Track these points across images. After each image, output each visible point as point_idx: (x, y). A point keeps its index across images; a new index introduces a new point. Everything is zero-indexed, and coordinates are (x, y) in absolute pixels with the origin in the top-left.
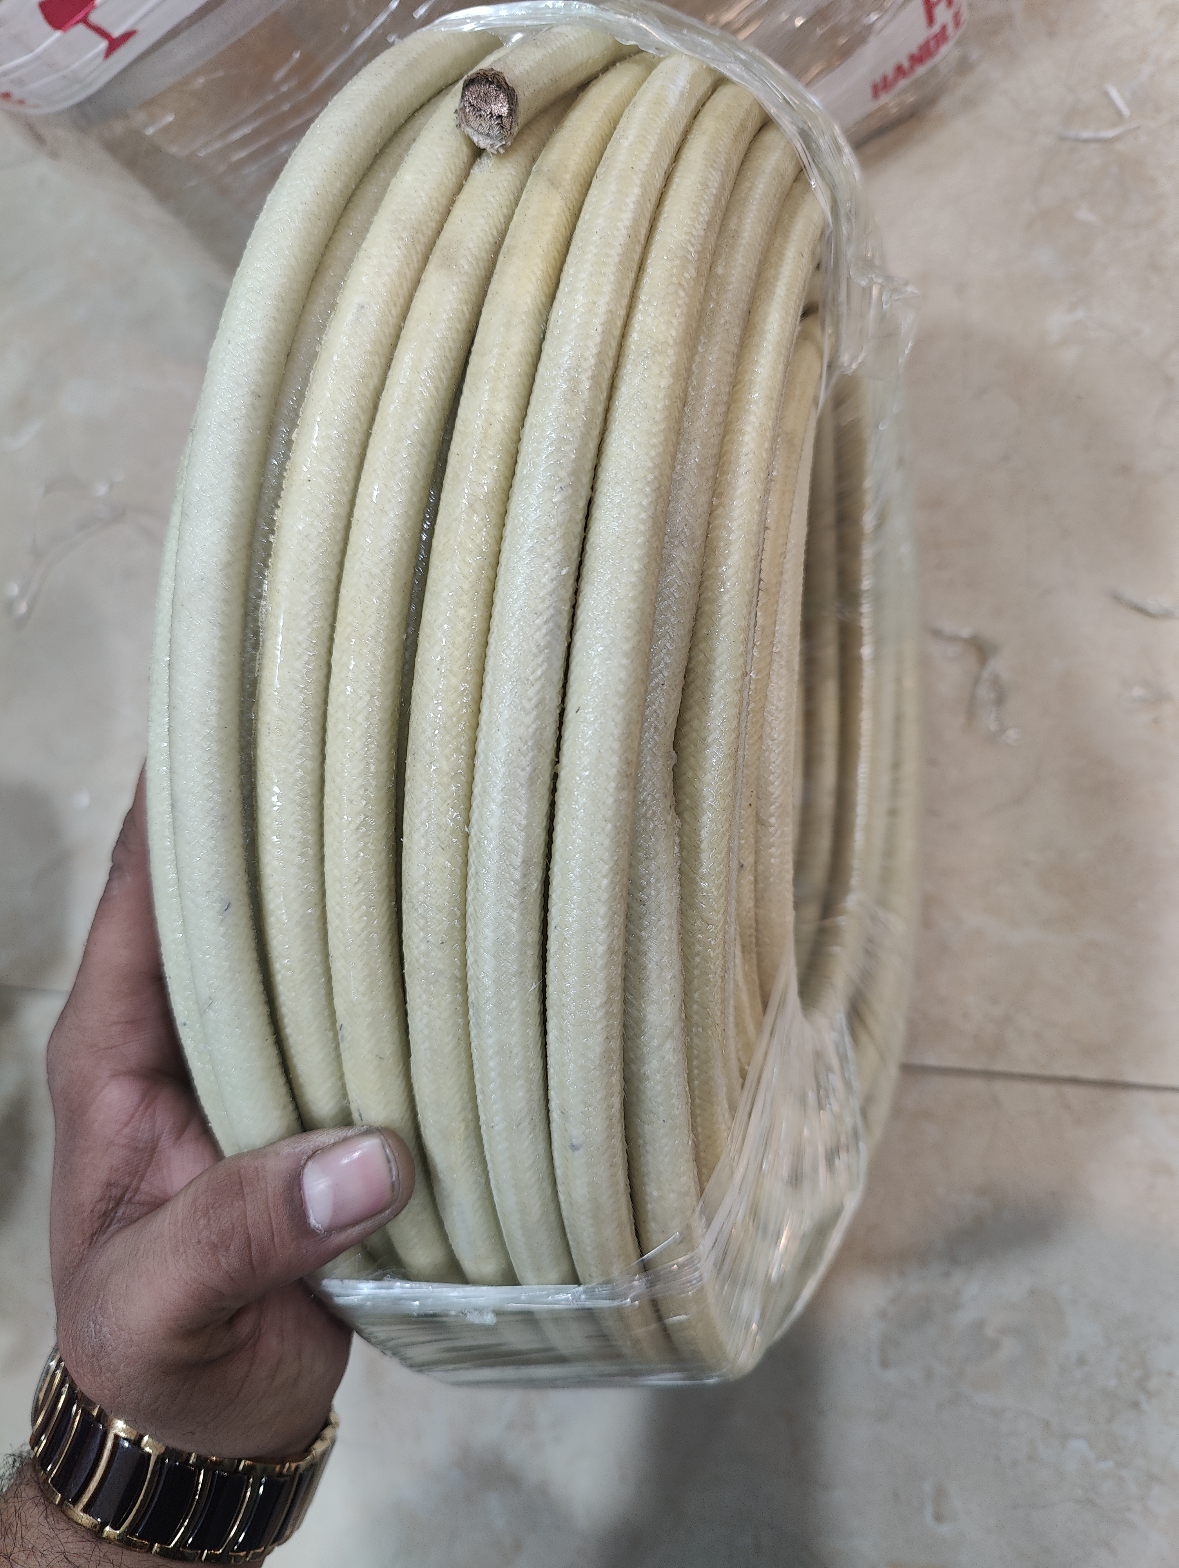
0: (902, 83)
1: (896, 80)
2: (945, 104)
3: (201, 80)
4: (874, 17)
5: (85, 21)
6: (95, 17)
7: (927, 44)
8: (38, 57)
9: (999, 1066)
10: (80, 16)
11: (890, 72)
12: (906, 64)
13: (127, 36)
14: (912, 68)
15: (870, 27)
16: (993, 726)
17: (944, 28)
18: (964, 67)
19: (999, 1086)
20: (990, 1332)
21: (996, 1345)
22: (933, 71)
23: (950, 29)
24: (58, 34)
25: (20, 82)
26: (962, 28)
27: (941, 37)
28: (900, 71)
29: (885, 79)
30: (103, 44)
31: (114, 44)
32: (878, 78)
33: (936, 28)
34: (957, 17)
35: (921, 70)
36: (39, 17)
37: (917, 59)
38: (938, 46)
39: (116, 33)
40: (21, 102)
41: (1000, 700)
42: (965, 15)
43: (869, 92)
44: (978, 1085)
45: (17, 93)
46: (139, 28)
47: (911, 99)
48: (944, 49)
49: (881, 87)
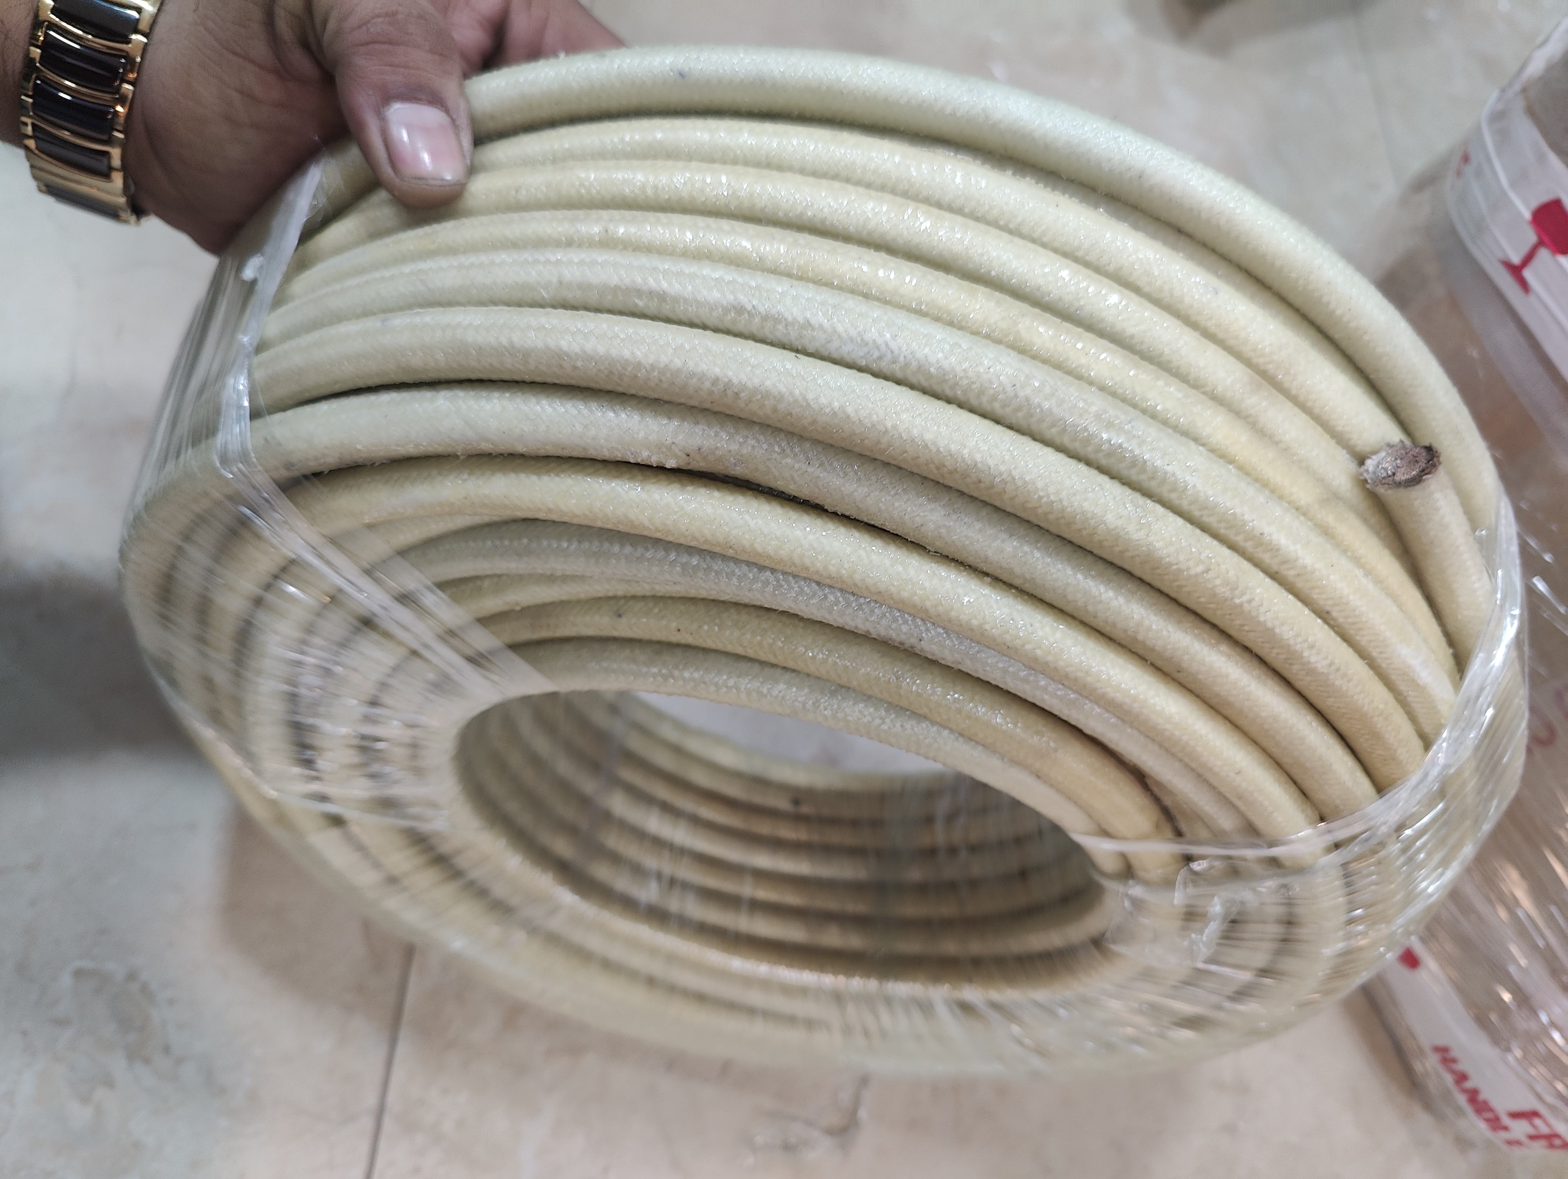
0: (1449, 1079)
1: (1453, 1072)
2: (1424, 1119)
3: (1475, 354)
4: (1518, 1053)
5: (1540, 243)
6: (1544, 254)
7: (1491, 1110)
8: (1504, 193)
9: (388, 1124)
10: (1546, 239)
11: (1461, 1067)
12: (1469, 1085)
13: (1524, 285)
14: (1465, 1091)
15: (1508, 1050)
16: (759, 1139)
17: (1506, 1128)
18: (1463, 1143)
19: (367, 1123)
20: (101, 1093)
21: (85, 1100)
22: (1460, 1112)
23: (1504, 1135)
24: (1527, 215)
25: (1479, 173)
26: (1505, 1148)
27: (1495, 1123)
28: (1461, 1078)
29: (1454, 1061)
30: (1516, 260)
31: (1516, 271)
32: (1454, 1053)
33: (1506, 1121)
34: (1517, 1143)
35: (1462, 1100)
36: (1545, 198)
37: (1473, 1096)
38: (1488, 1120)
39: (1527, 274)
40: (1459, 173)
41: (788, 1148)
42: (1517, 1152)
43: (1441, 1042)
44: (371, 1100)
45: (1469, 170)
46: (1532, 298)
47: (1432, 1086)
48: (1482, 1126)
49: (1446, 1056)
